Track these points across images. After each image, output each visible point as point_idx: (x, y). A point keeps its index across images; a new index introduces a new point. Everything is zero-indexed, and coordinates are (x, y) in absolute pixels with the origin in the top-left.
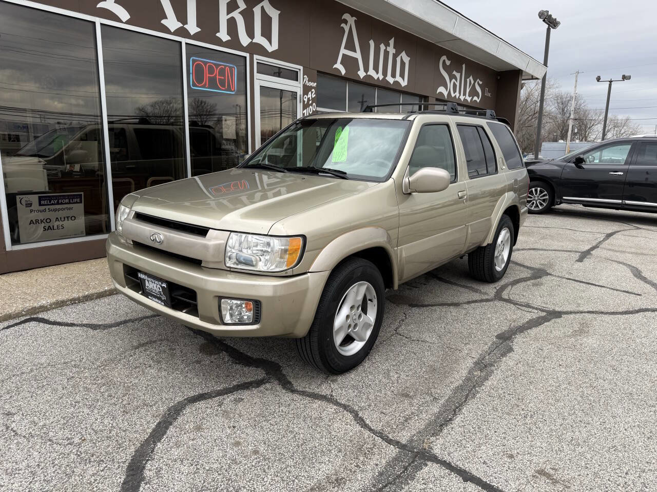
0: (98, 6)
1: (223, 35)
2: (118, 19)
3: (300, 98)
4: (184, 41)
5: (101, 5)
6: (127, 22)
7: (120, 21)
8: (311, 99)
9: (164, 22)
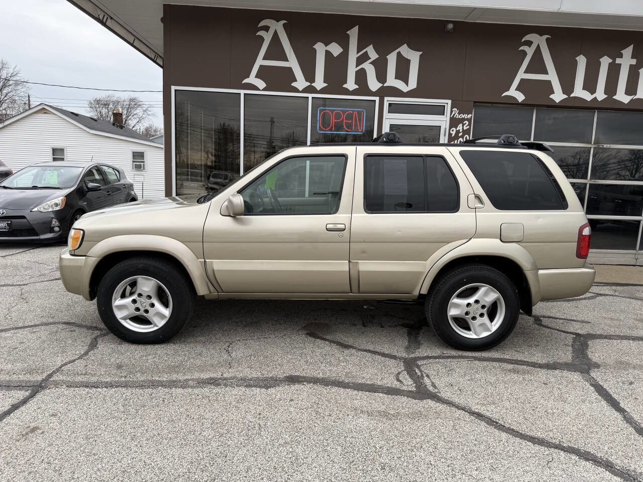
0: (243, 82)
1: (351, 85)
2: (257, 88)
3: (445, 131)
4: (310, 96)
5: (246, 81)
6: (264, 90)
7: (257, 89)
8: (461, 131)
9: (294, 84)
